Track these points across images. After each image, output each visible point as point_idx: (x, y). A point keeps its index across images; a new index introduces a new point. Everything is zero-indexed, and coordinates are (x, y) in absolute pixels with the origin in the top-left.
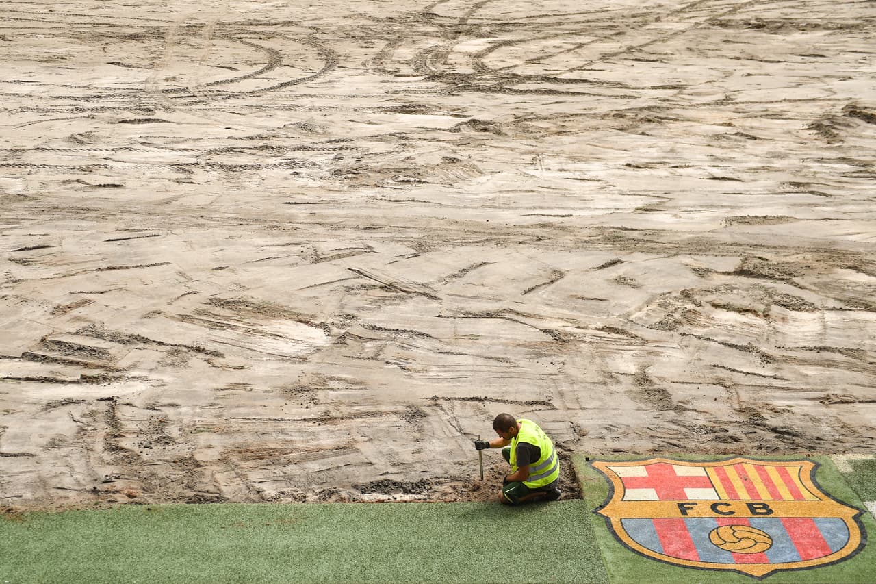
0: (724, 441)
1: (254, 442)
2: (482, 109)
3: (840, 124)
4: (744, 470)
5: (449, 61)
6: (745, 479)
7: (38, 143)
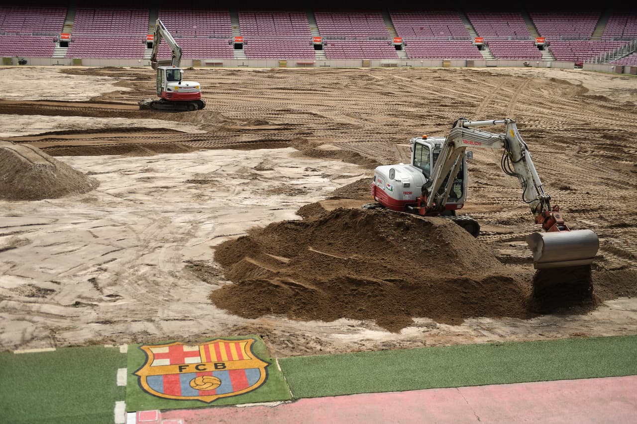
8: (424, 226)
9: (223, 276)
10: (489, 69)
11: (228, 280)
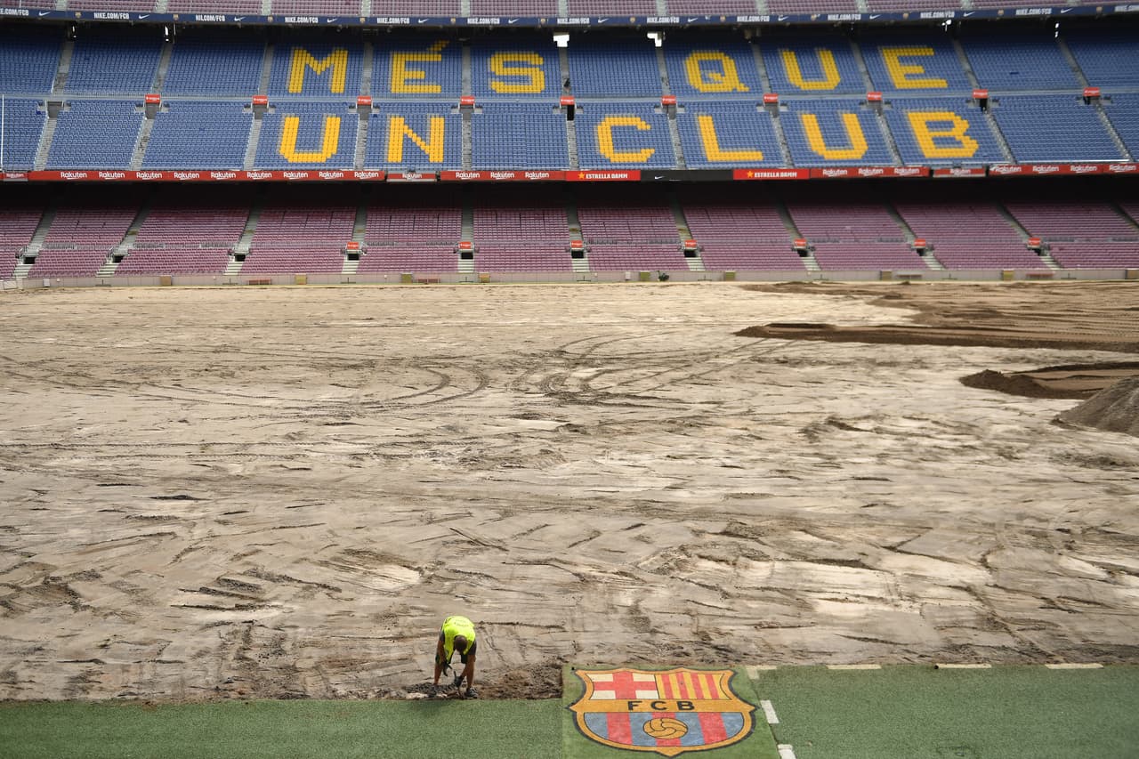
0: (678, 656)
1: (342, 653)
2: (578, 417)
3: (820, 430)
4: (682, 677)
5: (565, 384)
6: (682, 684)
7: (263, 440)
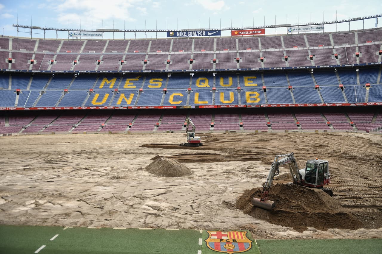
8: (311, 192)
9: (236, 207)
10: (333, 133)
11: (237, 209)
